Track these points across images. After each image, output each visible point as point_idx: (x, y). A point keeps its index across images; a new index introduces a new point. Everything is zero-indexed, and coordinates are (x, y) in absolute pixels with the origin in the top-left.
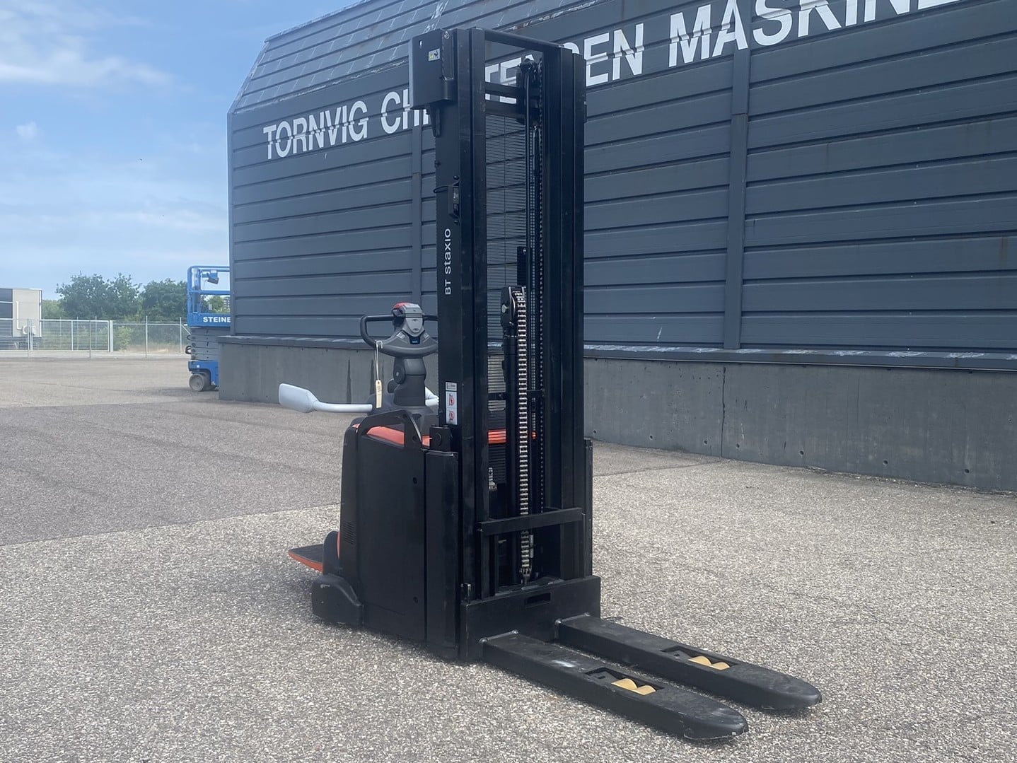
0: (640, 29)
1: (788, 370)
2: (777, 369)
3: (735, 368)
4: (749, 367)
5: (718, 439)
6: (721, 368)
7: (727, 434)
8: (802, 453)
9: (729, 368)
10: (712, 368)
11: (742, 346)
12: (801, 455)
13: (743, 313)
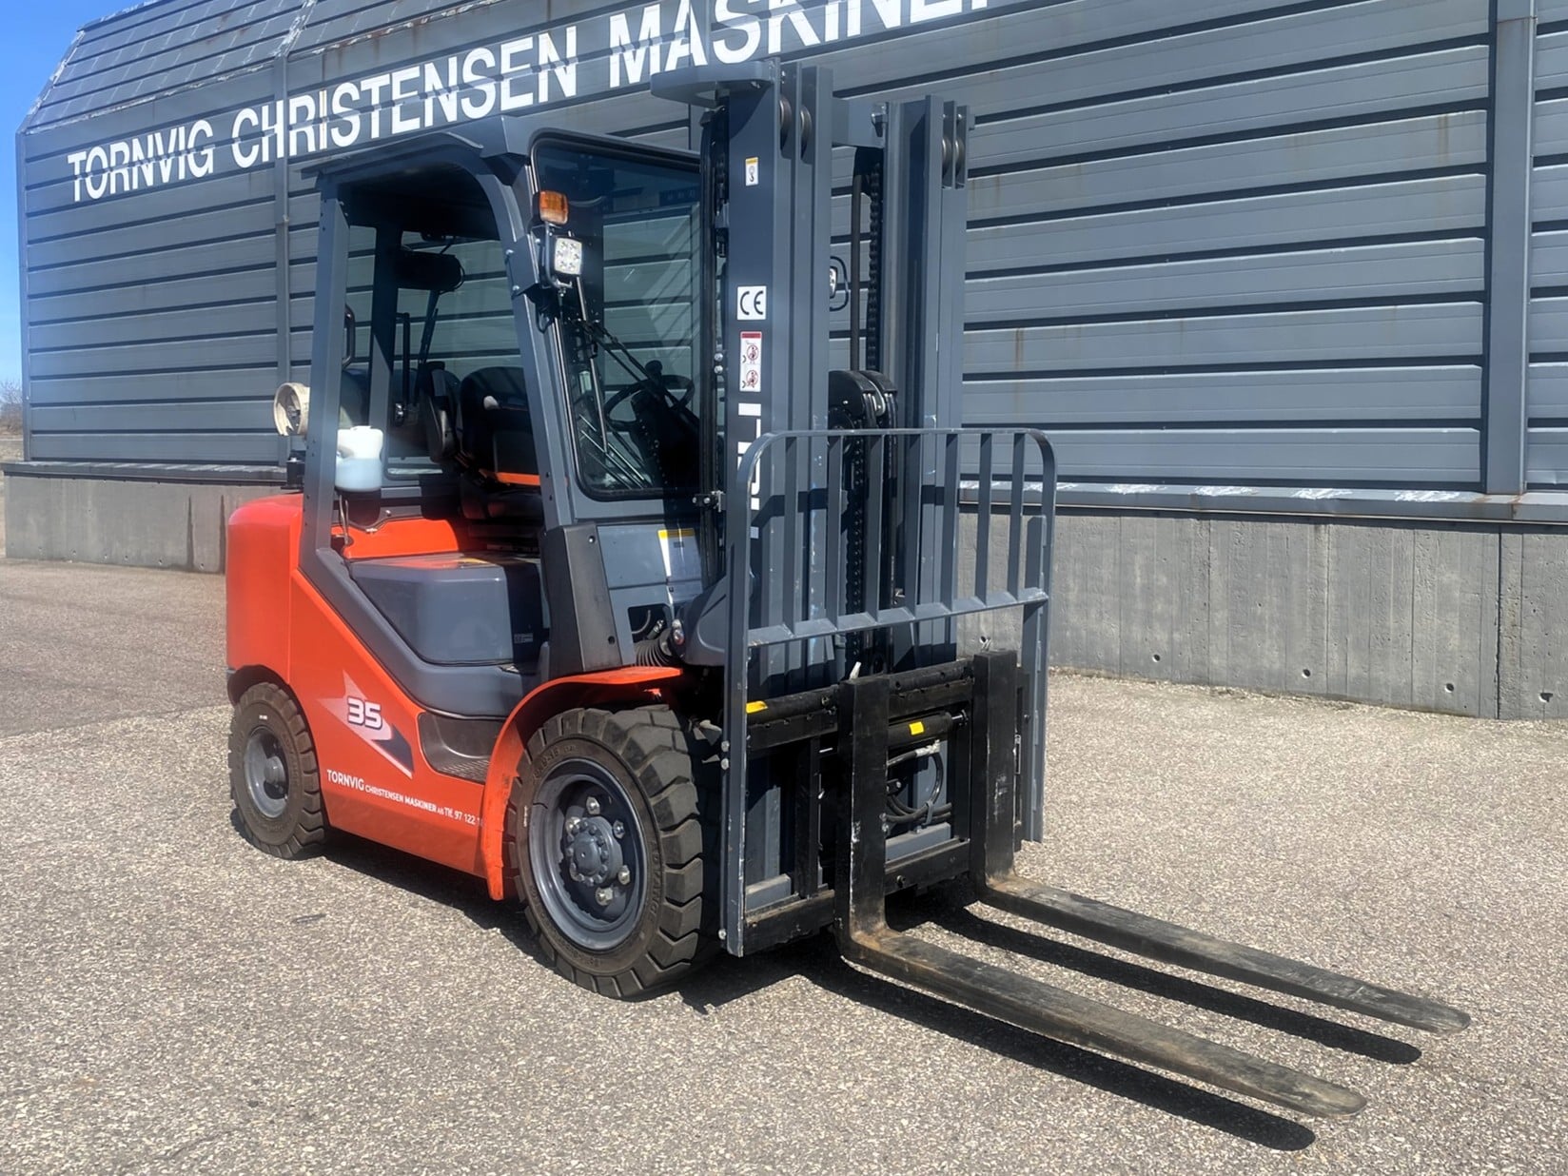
0: (571, 33)
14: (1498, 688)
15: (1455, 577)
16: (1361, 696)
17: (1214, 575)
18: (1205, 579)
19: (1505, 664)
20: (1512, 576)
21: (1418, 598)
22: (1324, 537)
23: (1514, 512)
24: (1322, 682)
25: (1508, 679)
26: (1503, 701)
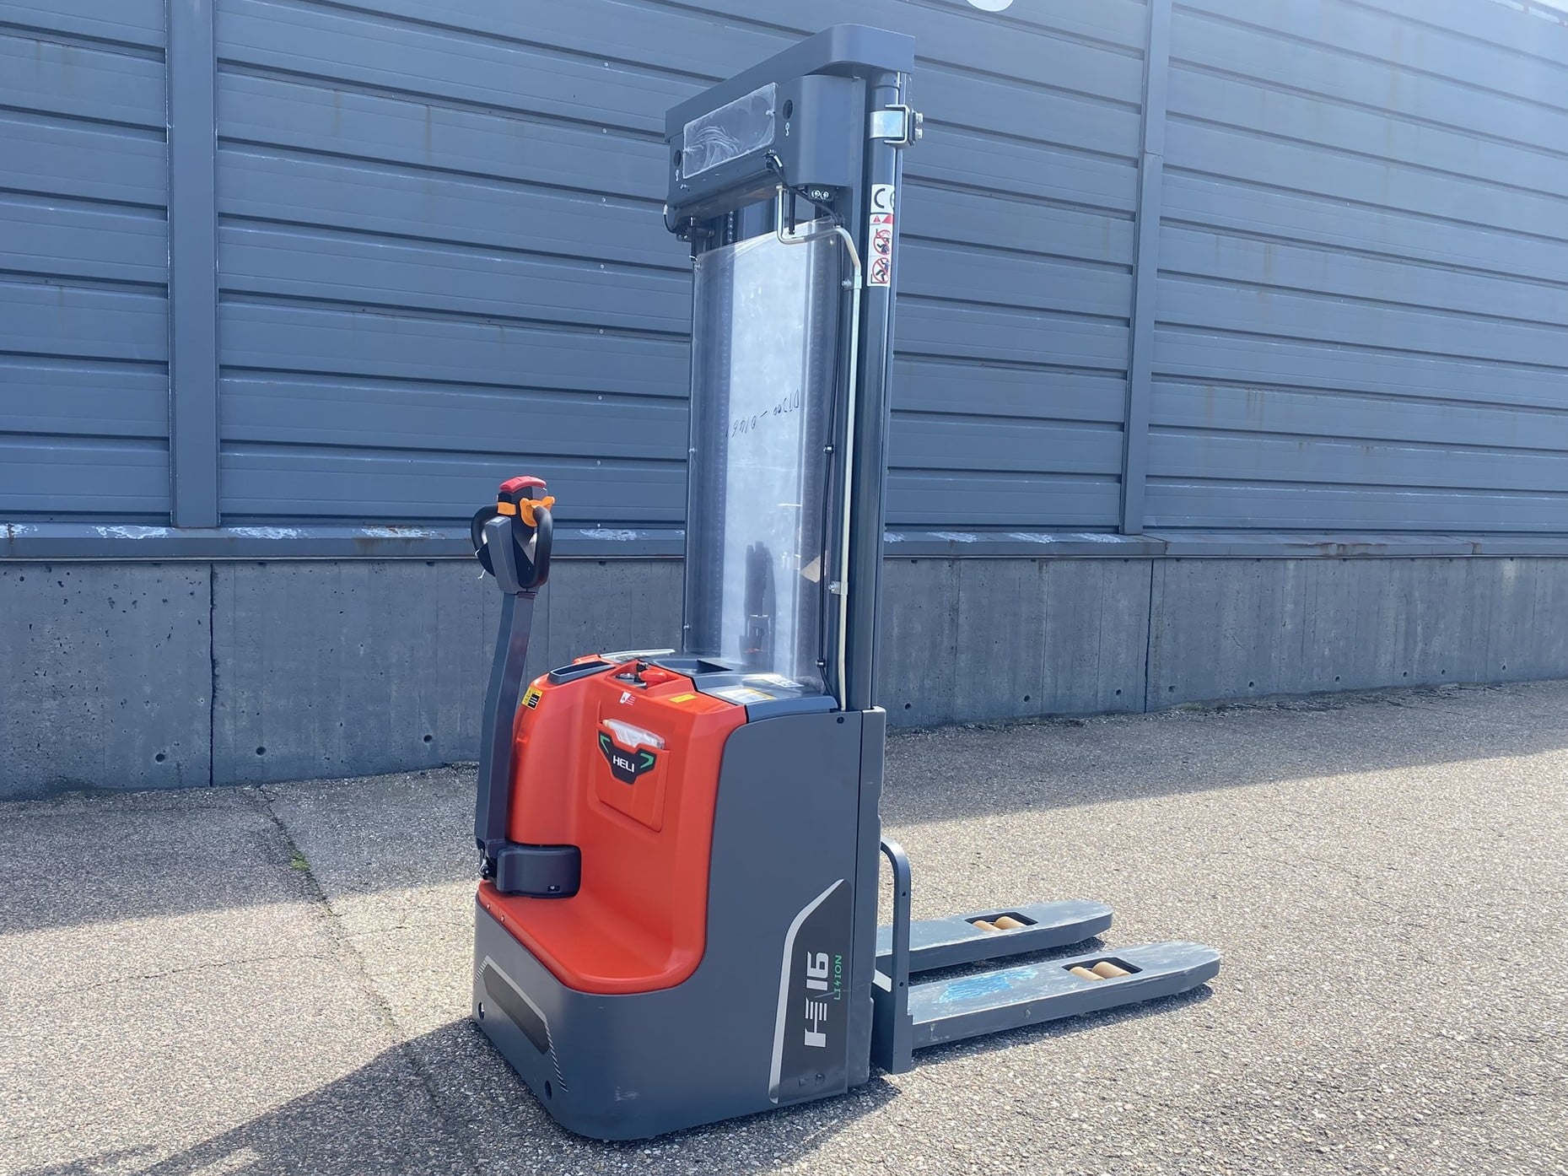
1: (391, 571)
2: (363, 570)
4: (287, 570)
5: (201, 745)
6: (203, 574)
7: (227, 729)
8: (427, 739)
9: (222, 572)
10: (174, 574)
12: (428, 744)
13: (225, 443)
14: (1146, 687)
15: (1126, 603)
16: (1064, 712)
17: (962, 618)
18: (954, 622)
19: (1151, 668)
20: (1157, 599)
21: (1104, 624)
22: (1046, 576)
23: (1166, 548)
24: (1037, 704)
25: (1151, 680)
26: (1149, 698)
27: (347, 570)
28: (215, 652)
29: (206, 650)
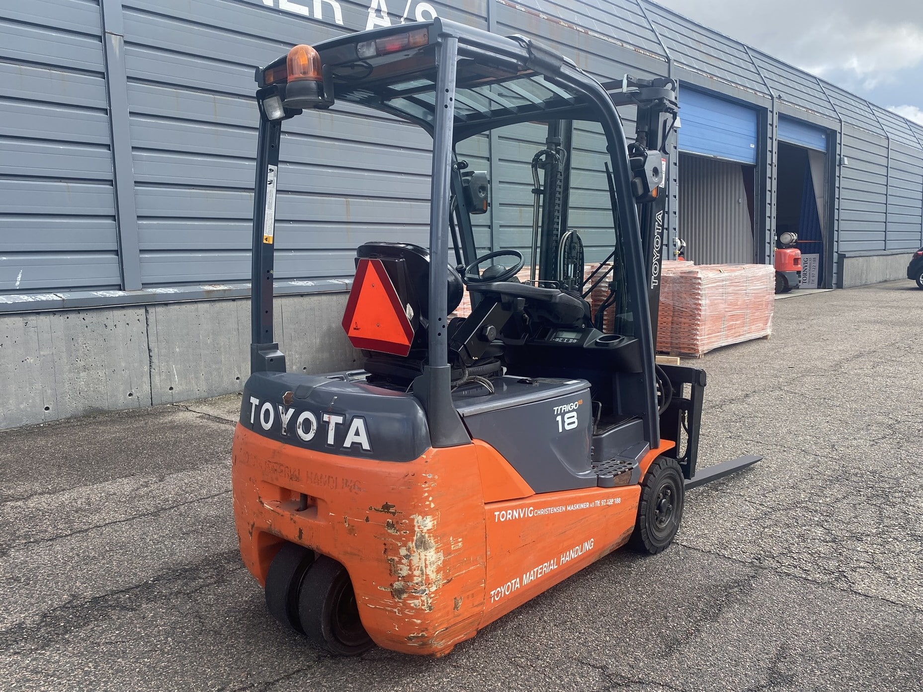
2: (207, 305)
3: (160, 309)
4: (177, 307)
5: (146, 388)
6: (143, 311)
7: (157, 380)
8: (238, 378)
9: (151, 310)
10: (130, 312)
11: (146, 285)
12: (238, 381)
13: (141, 251)
27: (200, 306)
28: (150, 346)
29: (146, 345)
